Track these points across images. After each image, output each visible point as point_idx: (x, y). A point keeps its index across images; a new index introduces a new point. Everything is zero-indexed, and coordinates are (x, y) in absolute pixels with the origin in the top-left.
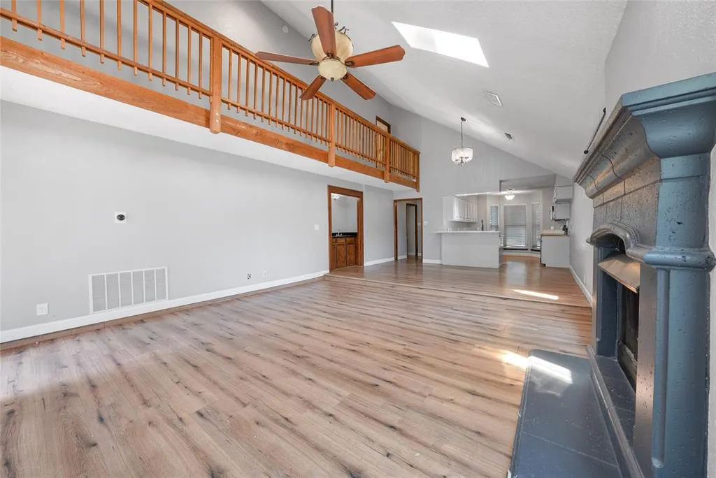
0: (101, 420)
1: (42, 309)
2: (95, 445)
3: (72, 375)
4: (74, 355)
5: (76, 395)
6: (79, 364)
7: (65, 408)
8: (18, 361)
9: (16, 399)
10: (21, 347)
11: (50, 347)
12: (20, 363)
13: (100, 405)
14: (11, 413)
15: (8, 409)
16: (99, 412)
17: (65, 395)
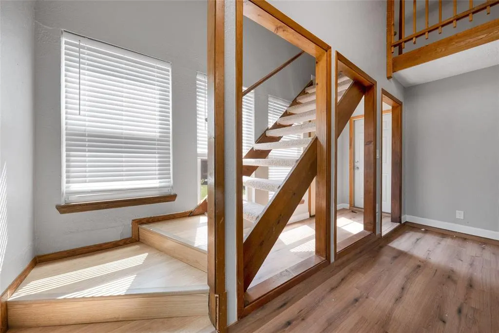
0: (460, 311)
1: (460, 215)
2: (444, 322)
3: (462, 268)
4: (473, 256)
5: (455, 282)
6: (471, 265)
7: (444, 285)
8: (438, 241)
9: (425, 261)
10: (445, 235)
11: (460, 242)
12: (439, 243)
13: (466, 301)
14: (419, 266)
15: (419, 263)
16: (462, 305)
17: (449, 277)
